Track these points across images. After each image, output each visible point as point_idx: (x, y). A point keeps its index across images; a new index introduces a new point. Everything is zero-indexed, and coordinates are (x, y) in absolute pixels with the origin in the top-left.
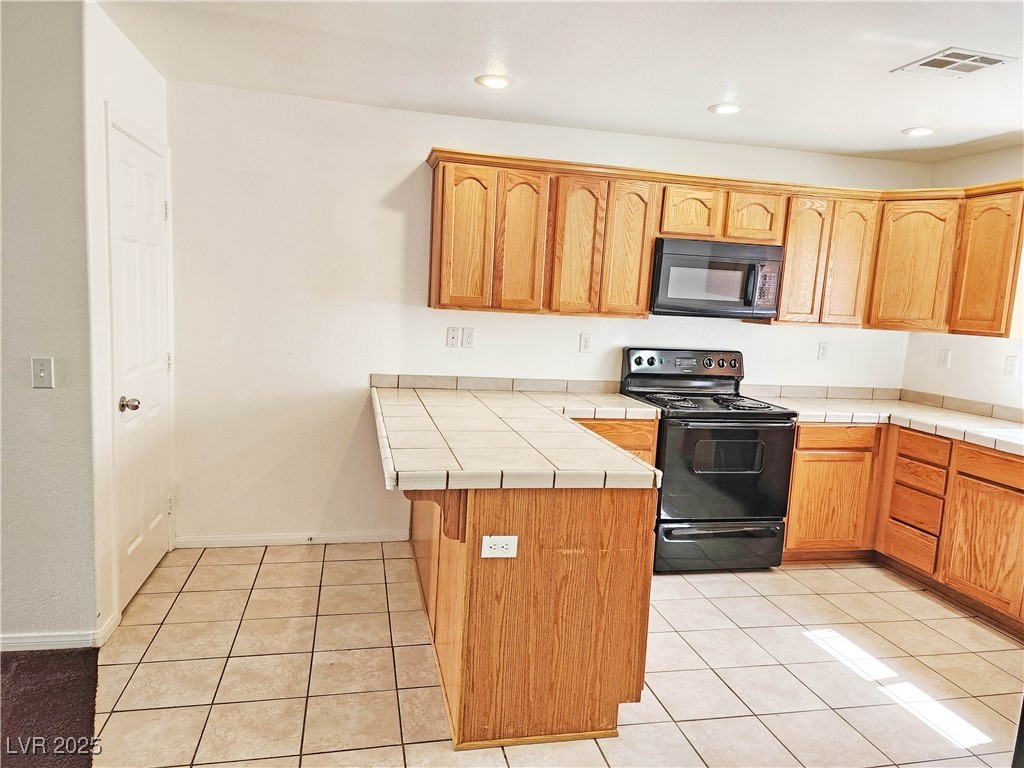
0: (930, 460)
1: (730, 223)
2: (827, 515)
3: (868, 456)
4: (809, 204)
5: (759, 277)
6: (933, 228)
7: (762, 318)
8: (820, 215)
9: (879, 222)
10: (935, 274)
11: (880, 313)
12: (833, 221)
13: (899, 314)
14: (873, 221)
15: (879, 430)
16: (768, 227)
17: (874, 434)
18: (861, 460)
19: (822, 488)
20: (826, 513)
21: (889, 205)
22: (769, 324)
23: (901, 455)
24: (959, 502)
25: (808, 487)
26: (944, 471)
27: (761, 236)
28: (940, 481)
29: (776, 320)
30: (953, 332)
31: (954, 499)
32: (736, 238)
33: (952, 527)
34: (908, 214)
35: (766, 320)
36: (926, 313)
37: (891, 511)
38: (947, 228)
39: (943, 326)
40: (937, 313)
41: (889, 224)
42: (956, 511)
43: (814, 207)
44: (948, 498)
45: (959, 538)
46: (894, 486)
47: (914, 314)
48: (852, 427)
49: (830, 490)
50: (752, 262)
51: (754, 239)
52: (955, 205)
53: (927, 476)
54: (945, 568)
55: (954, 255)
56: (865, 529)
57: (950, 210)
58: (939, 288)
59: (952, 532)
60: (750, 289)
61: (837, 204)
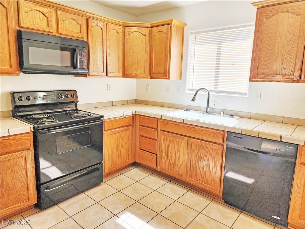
0: (151, 126)
1: (60, 27)
2: (119, 154)
3: (130, 127)
4: (96, 23)
5: (78, 55)
6: (142, 38)
7: (82, 74)
8: (101, 29)
9: (123, 35)
10: (144, 56)
11: (128, 72)
12: (106, 32)
13: (134, 72)
14: (121, 34)
15: (133, 117)
16: (79, 31)
17: (131, 119)
18: (128, 130)
19: (116, 144)
20: (118, 153)
21: (126, 28)
22: (86, 77)
23: (141, 125)
24: (162, 141)
25: (111, 145)
26: (156, 130)
27: (76, 35)
28: (155, 134)
29: (89, 75)
30: (151, 78)
31: (160, 140)
32: (64, 35)
33: (161, 150)
34: (133, 32)
35: (84, 75)
36: (143, 72)
37: (140, 147)
38: (146, 39)
39: (148, 76)
40: (146, 71)
41: (127, 36)
42: (162, 145)
43: (98, 25)
44: (158, 140)
45: (163, 154)
46: (140, 137)
47: (139, 72)
48: (124, 118)
49: (119, 144)
50: (74, 47)
51: (74, 37)
52: (148, 30)
53: (151, 133)
54: (160, 166)
55: (149, 50)
56: (132, 155)
57: (146, 31)
58: (146, 62)
59: (161, 152)
60: (75, 61)
61: (108, 25)
